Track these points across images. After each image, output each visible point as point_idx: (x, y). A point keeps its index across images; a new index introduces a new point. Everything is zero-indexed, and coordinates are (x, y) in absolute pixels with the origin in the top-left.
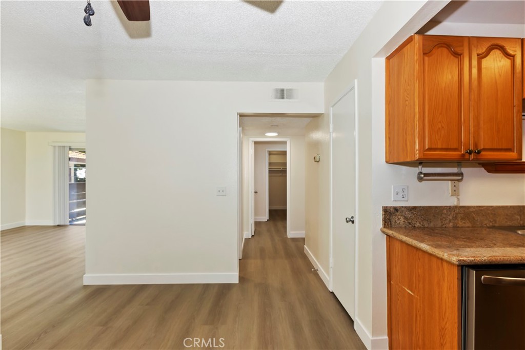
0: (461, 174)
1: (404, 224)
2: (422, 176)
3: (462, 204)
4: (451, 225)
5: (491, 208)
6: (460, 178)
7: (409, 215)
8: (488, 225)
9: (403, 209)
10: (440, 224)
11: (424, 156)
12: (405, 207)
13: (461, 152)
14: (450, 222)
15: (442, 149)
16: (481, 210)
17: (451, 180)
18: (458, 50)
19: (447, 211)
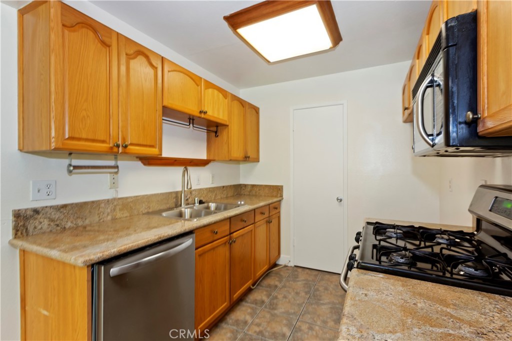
0: (117, 167)
1: (48, 228)
2: (72, 168)
3: (120, 196)
4: (109, 218)
5: (146, 197)
6: (116, 170)
7: (56, 215)
8: (144, 212)
9: (47, 209)
10: (98, 219)
11: (63, 145)
12: (51, 207)
13: (110, 144)
14: (108, 215)
15: (87, 140)
16: (138, 199)
17: (110, 173)
18: (106, 40)
19: (105, 205)
